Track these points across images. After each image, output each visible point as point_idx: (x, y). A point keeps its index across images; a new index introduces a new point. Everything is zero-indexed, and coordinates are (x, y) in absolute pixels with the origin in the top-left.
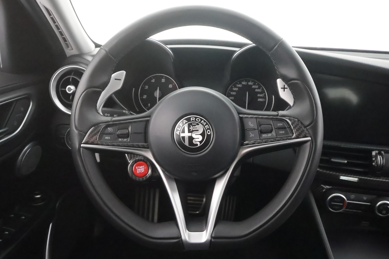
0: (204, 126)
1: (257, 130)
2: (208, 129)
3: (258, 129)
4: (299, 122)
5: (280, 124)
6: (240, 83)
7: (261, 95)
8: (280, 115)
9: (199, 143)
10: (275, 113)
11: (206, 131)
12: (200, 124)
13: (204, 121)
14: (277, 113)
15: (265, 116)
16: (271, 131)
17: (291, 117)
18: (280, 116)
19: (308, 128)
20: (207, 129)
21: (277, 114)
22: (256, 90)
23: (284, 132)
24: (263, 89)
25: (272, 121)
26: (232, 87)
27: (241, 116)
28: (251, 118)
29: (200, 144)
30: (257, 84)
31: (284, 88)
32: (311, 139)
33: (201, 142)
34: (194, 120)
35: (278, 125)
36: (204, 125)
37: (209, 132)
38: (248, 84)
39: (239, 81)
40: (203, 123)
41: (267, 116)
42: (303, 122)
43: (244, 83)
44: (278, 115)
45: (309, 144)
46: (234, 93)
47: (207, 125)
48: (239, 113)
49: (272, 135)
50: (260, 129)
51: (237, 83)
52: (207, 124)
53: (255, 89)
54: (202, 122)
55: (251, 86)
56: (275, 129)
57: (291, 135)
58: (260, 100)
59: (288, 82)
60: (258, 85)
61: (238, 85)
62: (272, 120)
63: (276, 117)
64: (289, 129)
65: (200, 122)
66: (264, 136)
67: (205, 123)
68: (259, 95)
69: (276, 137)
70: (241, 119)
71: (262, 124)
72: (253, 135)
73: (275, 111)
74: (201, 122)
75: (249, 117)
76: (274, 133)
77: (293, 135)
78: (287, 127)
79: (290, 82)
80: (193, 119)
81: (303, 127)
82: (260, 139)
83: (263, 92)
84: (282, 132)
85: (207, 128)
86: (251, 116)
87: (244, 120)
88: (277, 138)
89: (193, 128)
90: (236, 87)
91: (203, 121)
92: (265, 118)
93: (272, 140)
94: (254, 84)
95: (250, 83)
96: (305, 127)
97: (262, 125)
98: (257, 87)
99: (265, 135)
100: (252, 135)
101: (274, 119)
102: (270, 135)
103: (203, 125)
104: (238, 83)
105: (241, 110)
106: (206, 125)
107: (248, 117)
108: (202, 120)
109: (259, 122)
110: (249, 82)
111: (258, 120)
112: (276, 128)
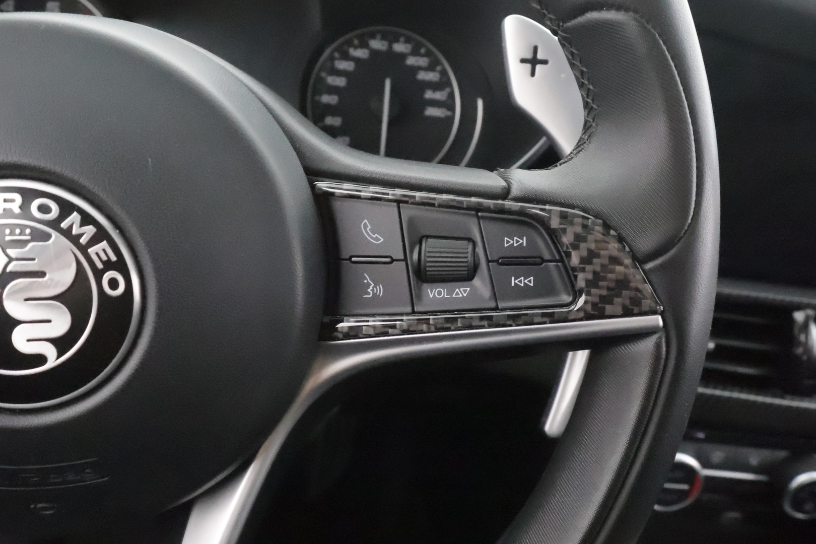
0: (84, 249)
1: (404, 263)
2: (109, 265)
3: (405, 259)
4: (612, 232)
5: (515, 242)
6: (364, 45)
7: (439, 96)
8: (515, 191)
9: (50, 351)
10: (489, 180)
11: (98, 275)
12: (54, 234)
13: (87, 219)
14: (504, 184)
15: (445, 197)
16: (468, 276)
17: (572, 207)
18: (517, 199)
19: (649, 266)
20: (100, 266)
21: (505, 188)
22: (422, 76)
23: (530, 281)
24: (444, 73)
25: (475, 220)
26: (332, 59)
27: (323, 185)
28: (372, 199)
29: (58, 357)
30: (423, 51)
31: (533, 62)
32: (661, 323)
33: (61, 343)
34: (17, 211)
35: (507, 242)
36: (83, 240)
37: (113, 284)
38: (390, 47)
39: (358, 37)
40: (75, 231)
41: (451, 197)
42: (626, 233)
43: (377, 44)
44: (505, 194)
45: (648, 345)
46: (340, 82)
47: (104, 244)
48: (313, 172)
49: (474, 291)
50: (415, 256)
51: (349, 43)
52: (101, 235)
53: (416, 69)
54: (71, 227)
55: (403, 56)
56: (488, 261)
57: (567, 298)
58: (431, 112)
59: (564, 22)
60: (428, 54)
61: (356, 48)
62: (479, 218)
63: (500, 202)
64: (557, 266)
65: (55, 224)
66: (435, 294)
67: (90, 230)
68: (429, 95)
69: (492, 304)
70: (323, 201)
71: (428, 233)
72: (380, 290)
73: (492, 169)
74: (64, 225)
75: (362, 194)
76: (481, 285)
77: (574, 301)
78: (547, 256)
79: (580, 20)
80: (8, 205)
81: (628, 261)
82: (413, 312)
83: (442, 84)
84: (522, 282)
85: (104, 258)
86: (373, 188)
87: (339, 206)
88: (496, 309)
89: (11, 259)
90: (346, 57)
91: (75, 217)
92: (440, 206)
93: (471, 318)
94: (415, 52)
95: (400, 47)
96: (639, 260)
97: (428, 237)
98: (423, 62)
99: (439, 293)
100: (375, 286)
101: (488, 210)
102: (461, 292)
103: (75, 240)
104: (356, 42)
105: (328, 159)
106: (94, 241)
107: (359, 197)
108: (66, 208)
109: (411, 221)
110: (397, 41)
111: (408, 212)
112: (495, 258)
